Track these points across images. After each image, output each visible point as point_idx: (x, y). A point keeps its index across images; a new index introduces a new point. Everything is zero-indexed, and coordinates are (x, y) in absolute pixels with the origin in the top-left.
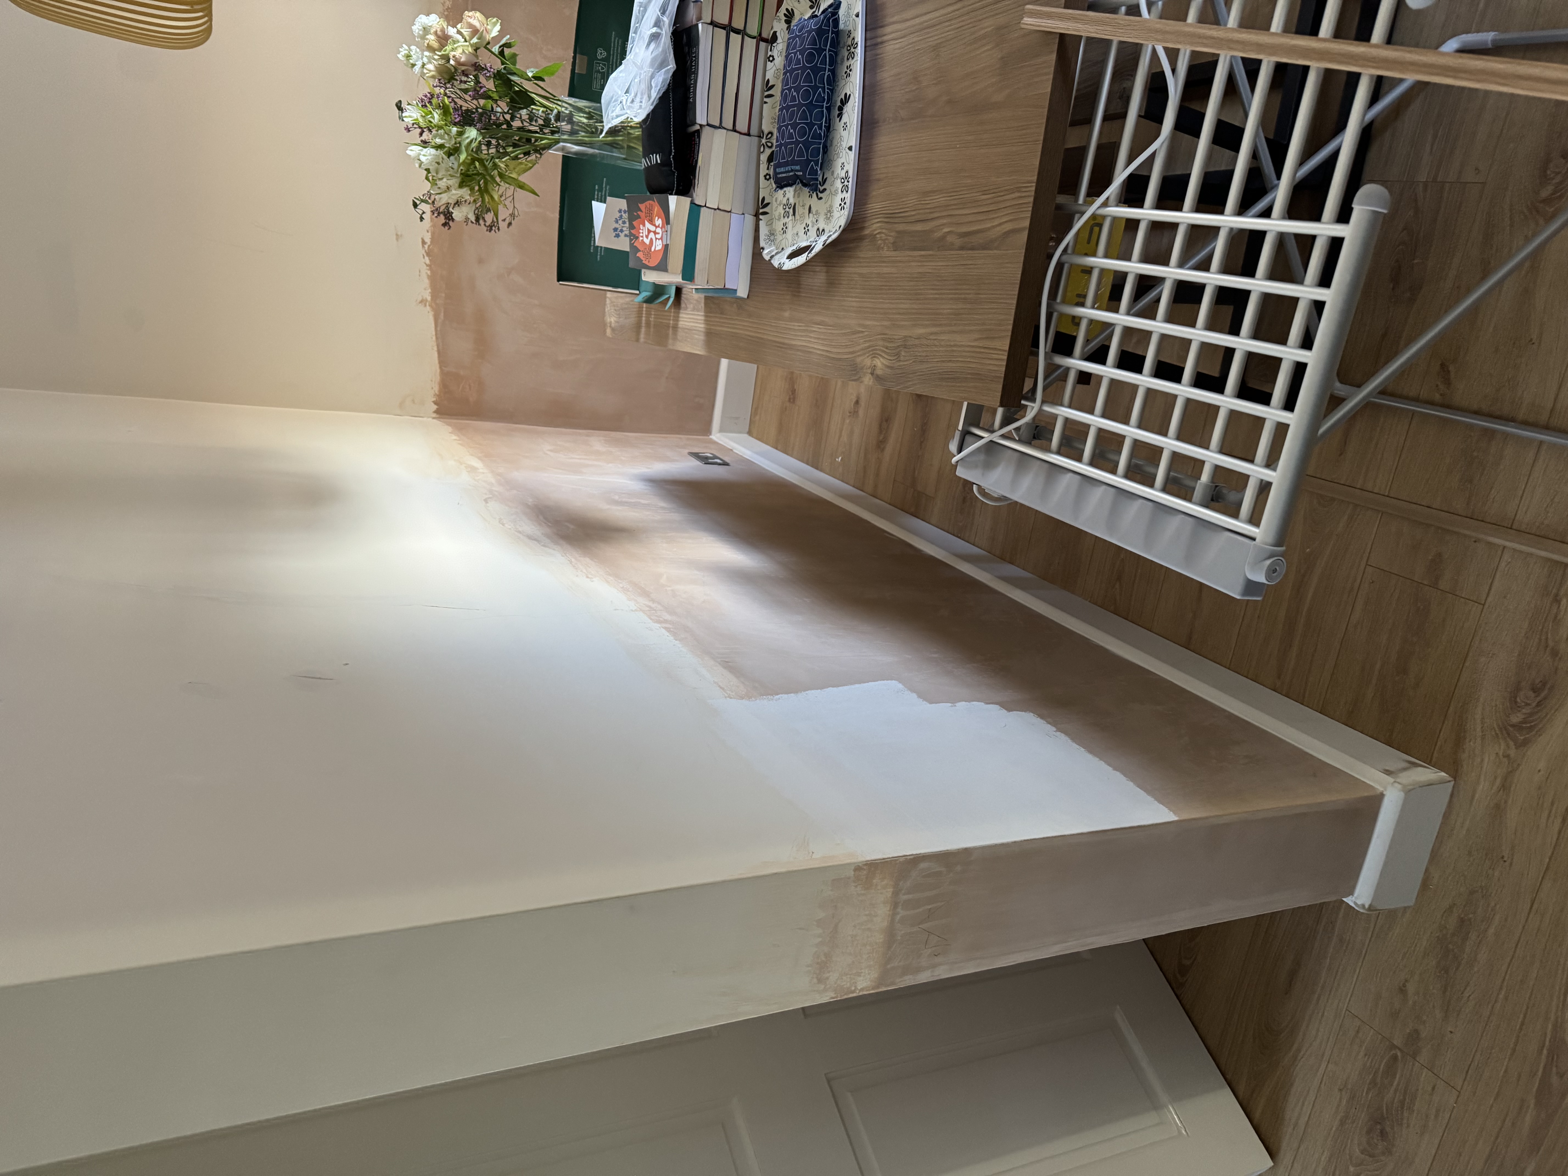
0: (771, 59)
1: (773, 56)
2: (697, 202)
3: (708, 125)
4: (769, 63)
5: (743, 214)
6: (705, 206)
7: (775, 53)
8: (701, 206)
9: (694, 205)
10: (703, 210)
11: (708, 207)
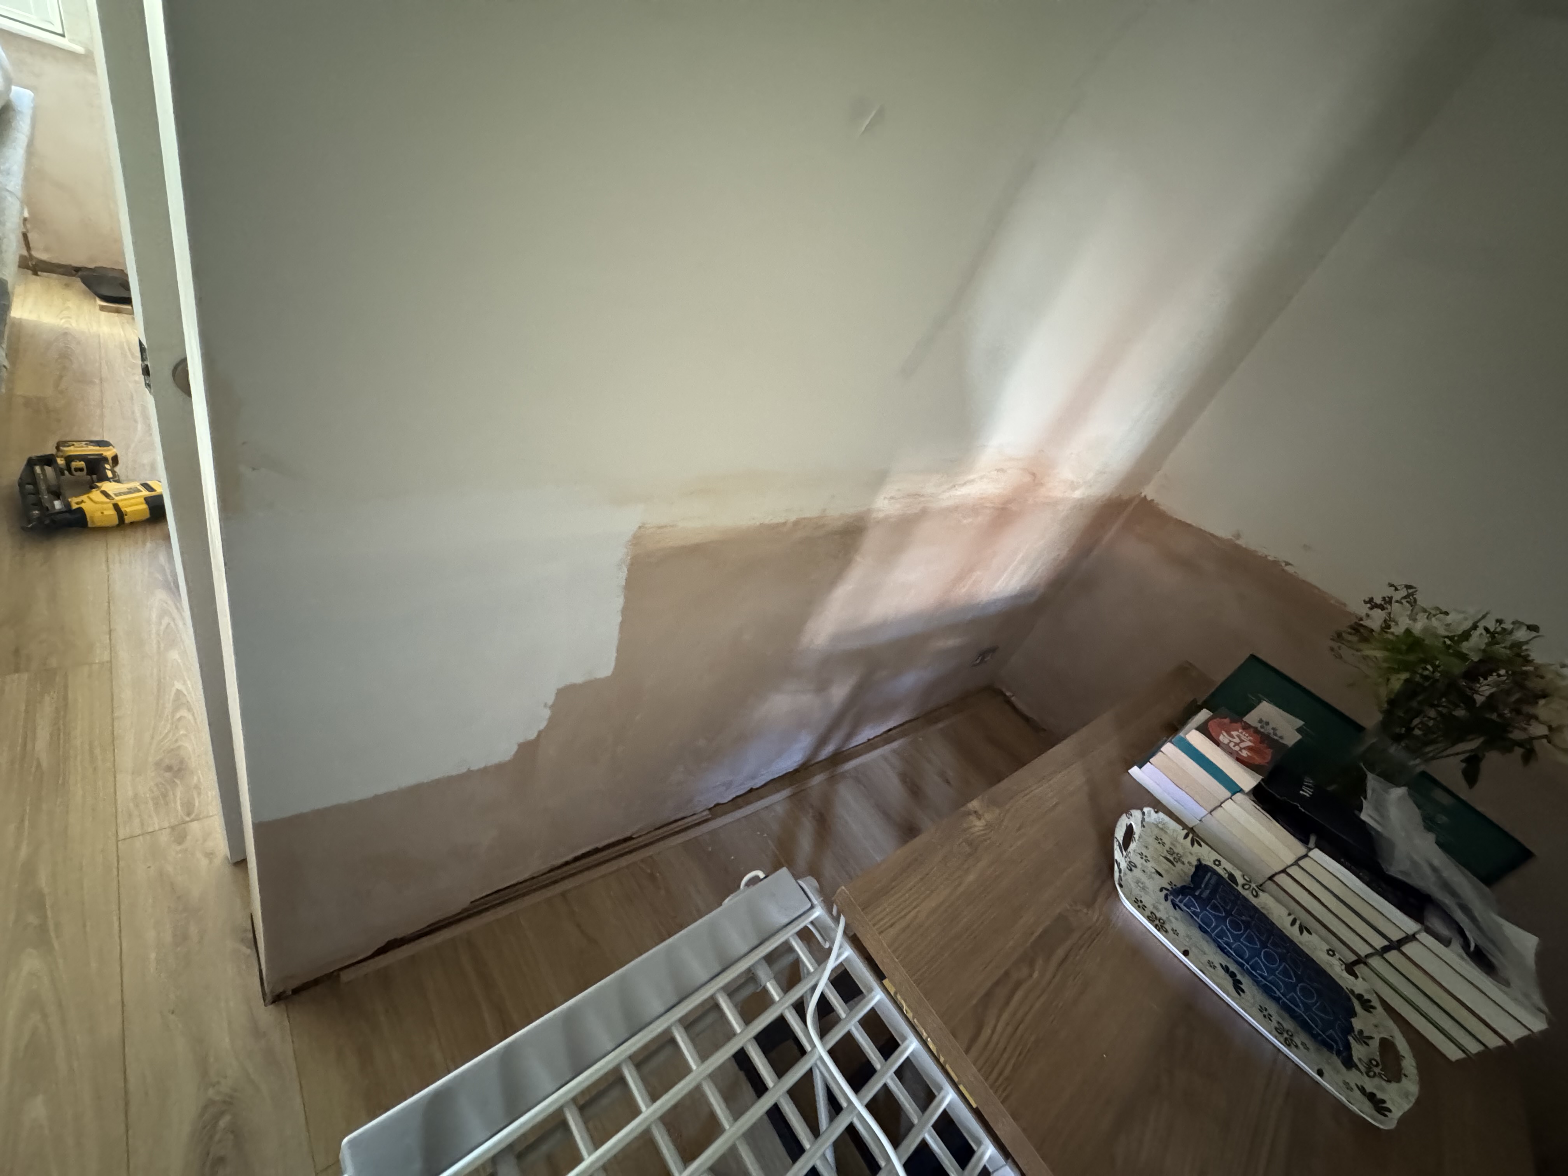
0: (1331, 952)
1: (1332, 956)
2: (1238, 794)
3: (1306, 856)
4: (1328, 947)
5: (1200, 821)
6: (1231, 798)
7: (1335, 961)
8: (1234, 794)
9: (1238, 790)
10: (1229, 794)
11: (1228, 799)
